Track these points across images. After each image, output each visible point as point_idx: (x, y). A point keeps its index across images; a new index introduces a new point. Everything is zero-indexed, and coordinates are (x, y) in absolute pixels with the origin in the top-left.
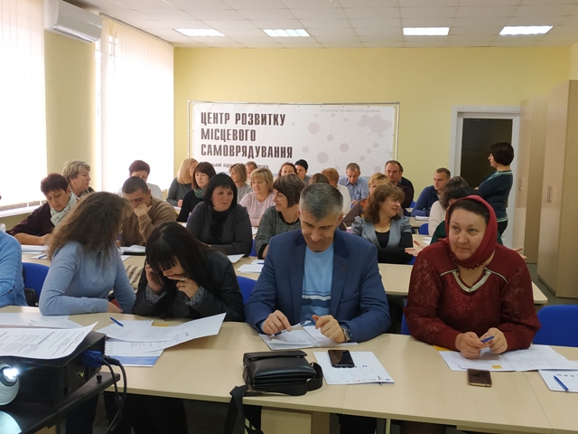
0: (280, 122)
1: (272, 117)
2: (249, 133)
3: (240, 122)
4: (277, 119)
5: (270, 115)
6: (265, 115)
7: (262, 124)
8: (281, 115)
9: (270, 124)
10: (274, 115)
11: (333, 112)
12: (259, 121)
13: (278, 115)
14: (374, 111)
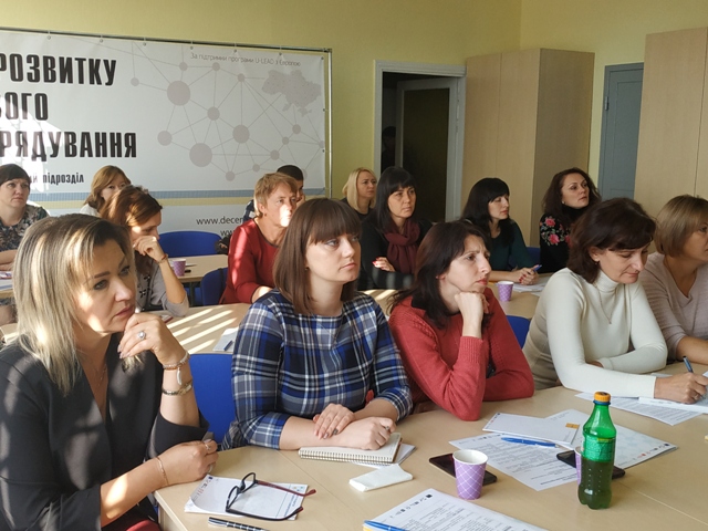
0: (104, 76)
1: (86, 65)
2: (31, 101)
3: (5, 75)
4: (99, 72)
5: (81, 61)
6: (69, 60)
7: (63, 81)
8: (106, 62)
9: (81, 81)
10: (91, 61)
11: (216, 61)
12: (54, 73)
13: (98, 61)
14: (290, 63)
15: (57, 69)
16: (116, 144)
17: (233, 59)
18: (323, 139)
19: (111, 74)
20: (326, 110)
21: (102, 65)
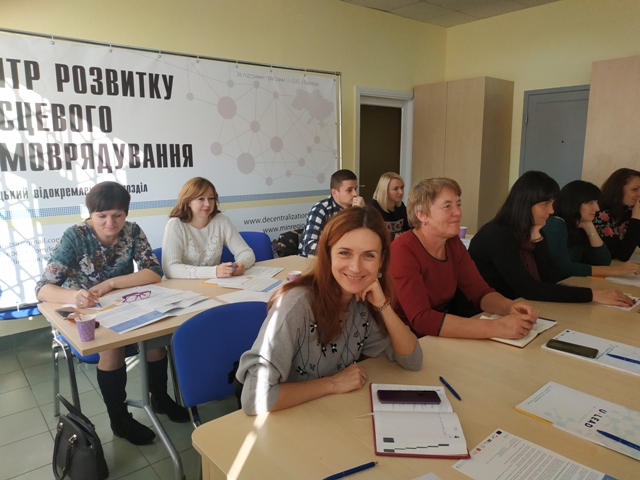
0: (163, 90)
1: (146, 79)
2: (95, 113)
3: (69, 86)
4: (158, 86)
5: (141, 75)
6: (131, 73)
7: (125, 94)
8: (164, 77)
9: (142, 95)
10: (151, 75)
11: (255, 79)
12: (116, 86)
13: (157, 76)
14: (312, 84)
15: (119, 82)
16: (175, 155)
17: (270, 78)
18: (336, 148)
19: (169, 89)
20: (337, 124)
21: (161, 80)
